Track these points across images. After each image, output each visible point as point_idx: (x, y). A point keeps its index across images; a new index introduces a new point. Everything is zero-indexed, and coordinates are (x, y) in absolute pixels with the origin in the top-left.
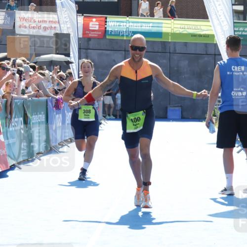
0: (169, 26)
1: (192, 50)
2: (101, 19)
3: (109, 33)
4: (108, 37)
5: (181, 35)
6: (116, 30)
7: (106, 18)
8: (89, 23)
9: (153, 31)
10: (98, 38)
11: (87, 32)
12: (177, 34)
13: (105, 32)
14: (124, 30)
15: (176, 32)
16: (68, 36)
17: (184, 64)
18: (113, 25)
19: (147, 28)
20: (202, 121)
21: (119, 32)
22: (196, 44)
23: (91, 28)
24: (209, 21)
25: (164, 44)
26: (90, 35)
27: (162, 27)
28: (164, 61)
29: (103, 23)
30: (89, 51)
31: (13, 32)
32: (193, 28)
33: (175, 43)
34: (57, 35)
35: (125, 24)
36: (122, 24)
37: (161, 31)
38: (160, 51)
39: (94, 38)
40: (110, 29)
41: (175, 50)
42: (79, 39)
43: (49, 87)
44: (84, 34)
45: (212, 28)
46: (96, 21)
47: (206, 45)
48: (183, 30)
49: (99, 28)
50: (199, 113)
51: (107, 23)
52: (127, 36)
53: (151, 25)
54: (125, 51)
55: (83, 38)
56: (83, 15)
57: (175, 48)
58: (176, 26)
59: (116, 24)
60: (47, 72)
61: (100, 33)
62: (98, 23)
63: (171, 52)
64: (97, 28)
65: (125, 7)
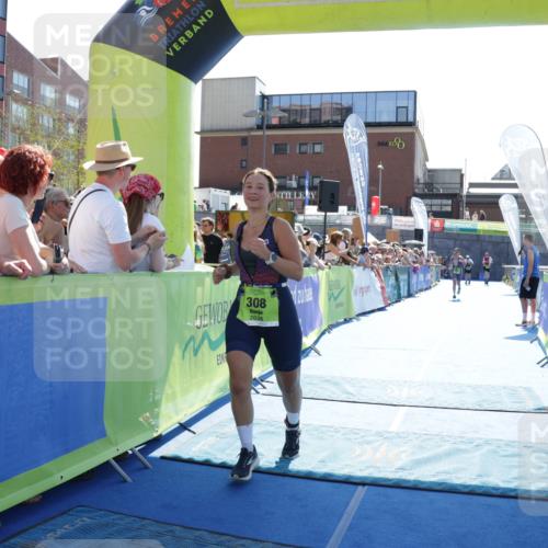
1: (494, 239)
7: (444, 220)
10: (440, 232)
11: (433, 228)
13: (443, 228)
16: (422, 231)
17: (490, 247)
25: (478, 236)
30: (434, 239)
31: (391, 228)
33: (484, 236)
34: (416, 230)
39: (437, 231)
42: (429, 233)
57: (484, 238)
59: (450, 224)
60: (410, 251)
65: (455, 214)
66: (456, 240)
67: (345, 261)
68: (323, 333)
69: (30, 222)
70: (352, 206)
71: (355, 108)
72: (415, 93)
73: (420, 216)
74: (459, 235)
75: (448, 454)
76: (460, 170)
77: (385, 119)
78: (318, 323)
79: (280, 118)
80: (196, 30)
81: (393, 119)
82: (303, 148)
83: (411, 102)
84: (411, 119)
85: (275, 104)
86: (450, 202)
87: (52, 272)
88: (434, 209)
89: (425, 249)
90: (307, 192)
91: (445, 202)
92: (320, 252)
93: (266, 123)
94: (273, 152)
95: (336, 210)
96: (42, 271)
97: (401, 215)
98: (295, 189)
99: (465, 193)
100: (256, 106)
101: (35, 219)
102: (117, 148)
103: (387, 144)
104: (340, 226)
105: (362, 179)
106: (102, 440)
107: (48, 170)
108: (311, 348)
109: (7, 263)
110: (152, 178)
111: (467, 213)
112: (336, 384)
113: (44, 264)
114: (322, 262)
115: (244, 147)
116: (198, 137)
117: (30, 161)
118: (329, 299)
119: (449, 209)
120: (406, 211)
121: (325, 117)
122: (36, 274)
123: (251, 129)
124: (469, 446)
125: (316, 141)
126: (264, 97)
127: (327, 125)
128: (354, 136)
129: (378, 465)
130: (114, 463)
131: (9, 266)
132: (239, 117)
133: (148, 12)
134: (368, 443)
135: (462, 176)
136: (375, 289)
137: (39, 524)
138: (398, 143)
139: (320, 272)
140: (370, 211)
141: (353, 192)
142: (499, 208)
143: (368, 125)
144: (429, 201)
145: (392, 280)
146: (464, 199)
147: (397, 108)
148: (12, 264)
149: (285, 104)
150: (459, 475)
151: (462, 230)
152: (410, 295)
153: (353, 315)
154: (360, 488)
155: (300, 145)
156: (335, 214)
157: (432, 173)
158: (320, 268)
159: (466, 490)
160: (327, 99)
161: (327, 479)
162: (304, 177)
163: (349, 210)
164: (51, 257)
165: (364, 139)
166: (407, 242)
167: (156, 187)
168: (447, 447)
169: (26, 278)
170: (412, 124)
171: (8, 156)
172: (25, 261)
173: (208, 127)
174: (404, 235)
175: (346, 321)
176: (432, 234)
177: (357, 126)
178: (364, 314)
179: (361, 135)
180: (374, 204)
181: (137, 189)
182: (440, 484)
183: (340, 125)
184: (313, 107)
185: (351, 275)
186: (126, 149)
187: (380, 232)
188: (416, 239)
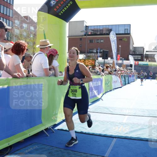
13: (138, 64)
25: (148, 66)
31: (123, 64)
34: (131, 65)
43: (129, 73)
59: (140, 63)
65: (142, 60)
66: (142, 67)
67: (110, 73)
68: (104, 94)
69: (21, 62)
70: (112, 58)
71: (113, 29)
72: (130, 25)
73: (131, 60)
75: (140, 129)
76: (143, 47)
77: (121, 32)
78: (102, 91)
79: (91, 32)
80: (67, 8)
81: (124, 33)
82: (98, 41)
83: (129, 27)
84: (129, 32)
85: (90, 28)
86: (140, 56)
87: (27, 76)
88: (136, 58)
89: (133, 70)
90: (99, 54)
91: (139, 56)
92: (103, 71)
93: (87, 34)
94: (89, 42)
95: (107, 59)
96: (24, 76)
97: (126, 60)
98: (95, 53)
99: (145, 54)
100: (84, 29)
101: (22, 62)
102: (46, 41)
103: (122, 40)
104: (109, 63)
105: (115, 50)
106: (41, 124)
107: (26, 48)
108: (100, 98)
109: (14, 74)
110: (55, 50)
111: (145, 60)
112: (108, 109)
113: (25, 74)
114: (103, 74)
115: (81, 41)
116: (68, 38)
117: (21, 45)
118: (105, 84)
119: (140, 58)
120: (128, 59)
121: (104, 32)
122: (23, 77)
123: (83, 36)
124: (146, 127)
125: (101, 39)
126: (86, 26)
127: (105, 34)
128: (113, 37)
129: (120, 132)
130: (44, 131)
131: (15, 75)
132: (79, 32)
133: (54, 2)
134: (117, 126)
135: (144, 49)
136: (119, 82)
137: (24, 148)
138: (125, 39)
139: (103, 76)
140: (117, 59)
141: (112, 54)
143: (116, 34)
144: (134, 56)
145: (123, 79)
146: (144, 55)
147: (125, 29)
148: (16, 74)
149: (93, 28)
150: (143, 136)
151: (144, 64)
152: (129, 83)
153: (112, 89)
154: (115, 139)
155: (97, 40)
156: (107, 60)
157: (135, 48)
158: (103, 75)
159: (146, 140)
160: (105, 27)
161: (105, 136)
162: (98, 50)
163: (111, 59)
164: (27, 72)
165: (115, 38)
166: (128, 68)
167: (57, 53)
168: (140, 127)
169: (20, 78)
170: (129, 34)
171: (15, 44)
172: (19, 73)
173: (70, 35)
174: (127, 66)
175: (110, 91)
176: (135, 66)
177: (114, 34)
178: (116, 89)
179: (115, 37)
180: (118, 57)
181: (52, 53)
182: (138, 138)
183: (109, 34)
184: (101, 29)
185: (112, 78)
186: (48, 42)
187: (120, 65)
188: (130, 67)
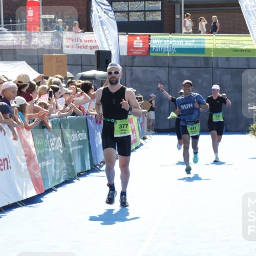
0: (211, 41)
1: (233, 64)
2: (145, 37)
3: (153, 50)
4: (152, 54)
5: (222, 50)
6: (160, 47)
7: (150, 36)
8: (133, 42)
9: (196, 47)
10: (142, 56)
11: (131, 50)
12: (219, 49)
13: (149, 49)
14: (168, 47)
15: (219, 48)
17: (227, 78)
18: (156, 42)
19: (189, 44)
20: (245, 134)
21: (163, 49)
22: (238, 58)
23: (135, 46)
24: (250, 36)
26: (134, 53)
27: (204, 43)
28: (207, 76)
29: (147, 41)
30: (134, 68)
32: (235, 43)
33: (217, 58)
34: (98, 53)
35: (168, 41)
36: (165, 41)
37: (202, 47)
38: (203, 66)
39: (139, 55)
40: (154, 47)
41: (217, 65)
44: (129, 51)
45: (254, 43)
46: (140, 39)
47: (248, 59)
48: (225, 45)
49: (143, 45)
50: (242, 126)
51: (151, 41)
52: (170, 52)
53: (193, 41)
54: (169, 67)
55: (128, 55)
56: (127, 34)
57: (217, 63)
58: (217, 41)
59: (159, 41)
61: (144, 51)
62: (142, 41)
63: (214, 66)
64: (141, 45)
65: (168, 26)
74: (174, 59)
88: (134, 17)
91: (150, 5)
111: (188, 23)
119: (158, 17)
142: (240, 11)
151: (179, 50)
176: (128, 61)
188: (99, 68)
